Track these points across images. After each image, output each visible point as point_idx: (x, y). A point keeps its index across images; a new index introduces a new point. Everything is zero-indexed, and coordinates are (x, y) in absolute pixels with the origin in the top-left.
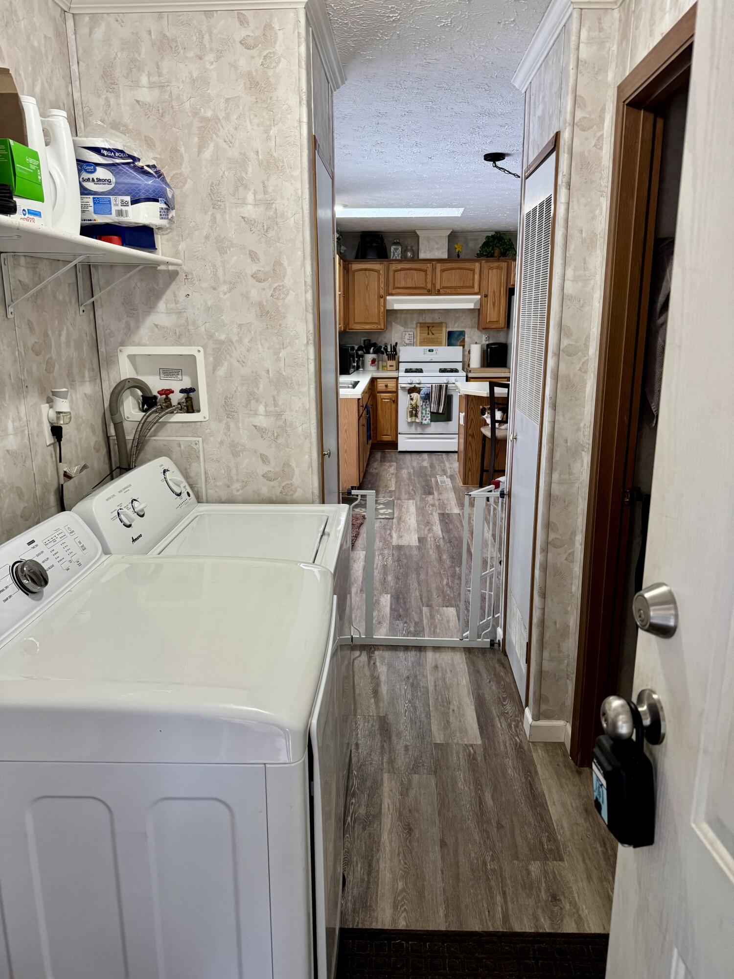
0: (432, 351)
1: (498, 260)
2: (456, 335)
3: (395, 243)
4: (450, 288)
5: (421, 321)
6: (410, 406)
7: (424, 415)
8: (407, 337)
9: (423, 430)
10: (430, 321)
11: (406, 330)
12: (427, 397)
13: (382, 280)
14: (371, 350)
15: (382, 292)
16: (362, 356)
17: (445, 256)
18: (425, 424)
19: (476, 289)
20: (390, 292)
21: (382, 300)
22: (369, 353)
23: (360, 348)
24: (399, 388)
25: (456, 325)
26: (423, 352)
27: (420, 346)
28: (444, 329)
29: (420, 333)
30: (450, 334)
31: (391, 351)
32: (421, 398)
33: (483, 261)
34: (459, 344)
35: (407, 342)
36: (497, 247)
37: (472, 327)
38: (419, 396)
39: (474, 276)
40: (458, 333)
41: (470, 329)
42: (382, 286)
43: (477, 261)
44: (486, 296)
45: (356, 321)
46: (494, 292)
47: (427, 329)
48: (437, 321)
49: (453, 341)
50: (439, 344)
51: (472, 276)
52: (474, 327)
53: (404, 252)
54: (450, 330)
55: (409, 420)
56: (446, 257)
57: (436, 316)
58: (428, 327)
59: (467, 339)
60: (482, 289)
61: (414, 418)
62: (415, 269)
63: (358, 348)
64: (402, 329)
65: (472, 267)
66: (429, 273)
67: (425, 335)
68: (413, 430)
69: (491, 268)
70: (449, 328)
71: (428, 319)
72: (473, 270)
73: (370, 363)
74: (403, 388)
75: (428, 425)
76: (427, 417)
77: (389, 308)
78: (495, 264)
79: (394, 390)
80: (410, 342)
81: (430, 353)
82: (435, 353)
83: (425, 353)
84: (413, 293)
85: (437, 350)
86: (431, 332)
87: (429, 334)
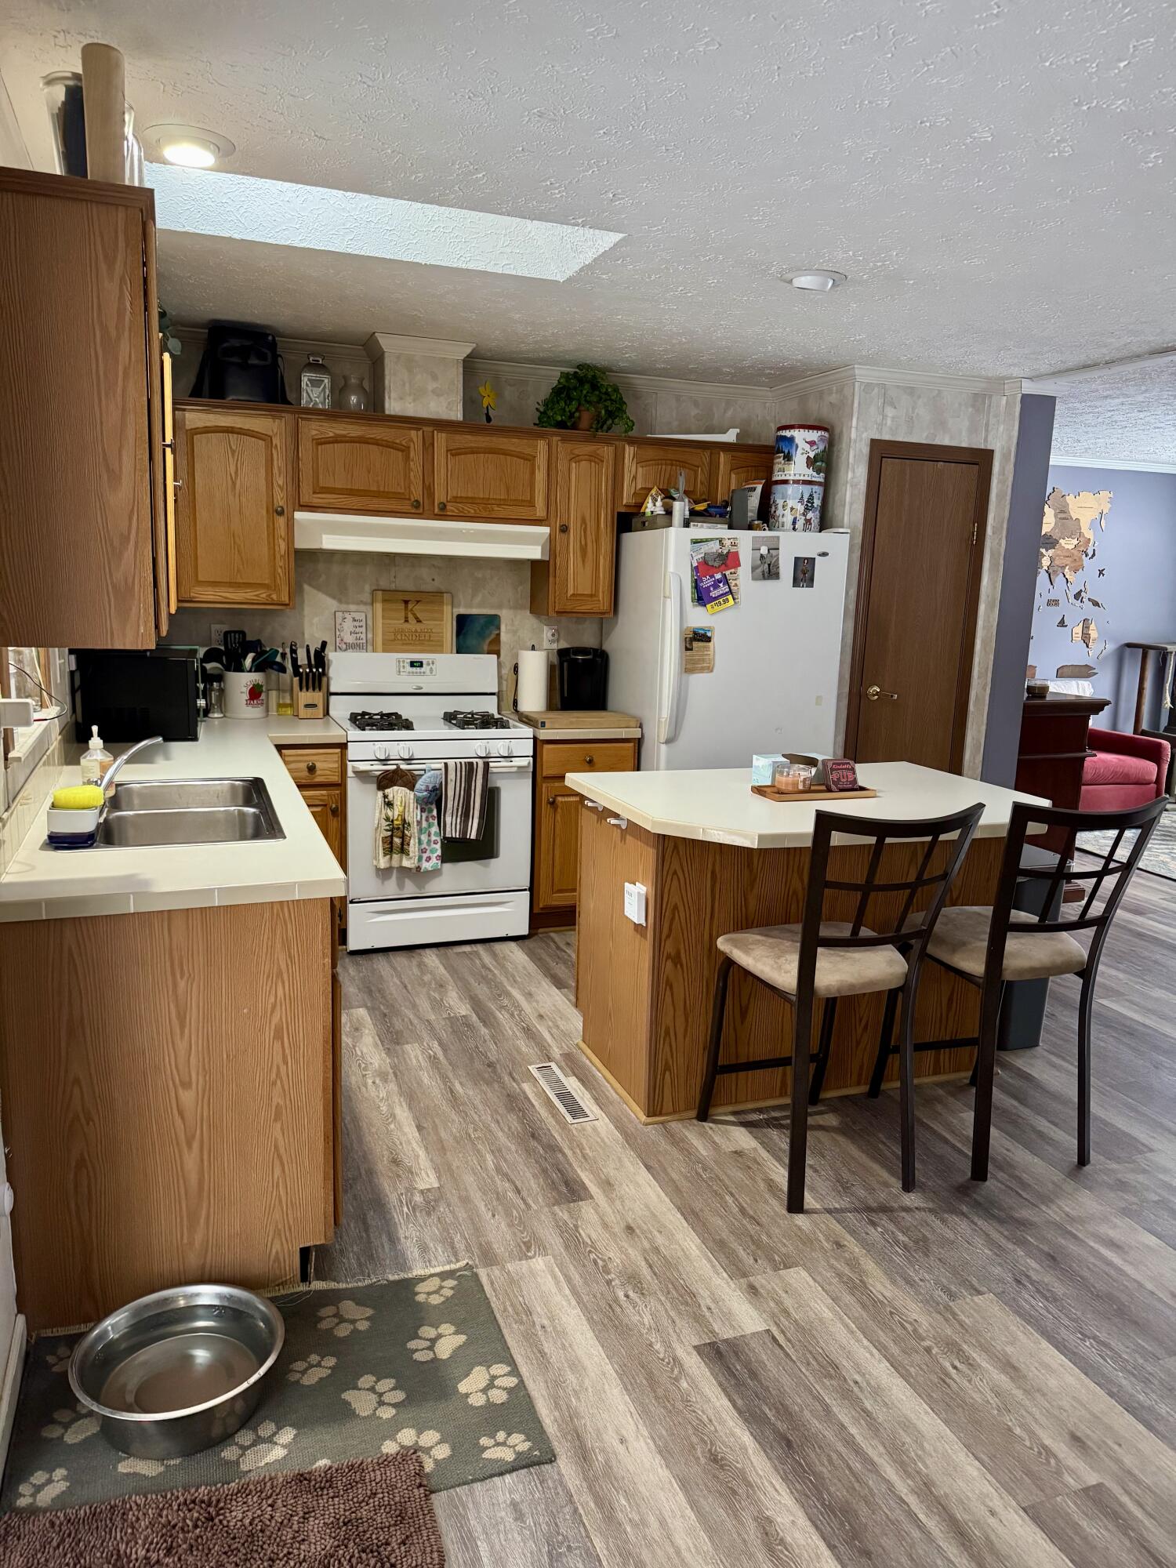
0: (421, 664)
1: (593, 439)
2: (477, 627)
3: (310, 364)
4: (472, 501)
5: (384, 584)
6: (384, 823)
7: (424, 846)
8: (348, 625)
9: (420, 887)
10: (410, 586)
11: (344, 607)
12: (435, 800)
13: (279, 462)
14: (248, 662)
15: (280, 500)
16: (220, 678)
17: (457, 414)
18: (427, 872)
19: (540, 511)
20: (305, 499)
21: (281, 521)
22: (240, 668)
23: (211, 656)
24: (350, 773)
25: (478, 599)
26: (394, 669)
27: (384, 651)
28: (447, 609)
29: (384, 617)
30: (463, 622)
31: (310, 665)
32: (418, 800)
33: (555, 439)
34: (486, 648)
35: (350, 639)
36: (589, 402)
37: (517, 607)
38: (411, 795)
39: (533, 473)
40: (482, 621)
41: (511, 612)
42: (280, 480)
43: (541, 436)
44: (564, 529)
45: (201, 578)
46: (584, 521)
47: (402, 606)
48: (429, 587)
49: (471, 641)
50: (437, 647)
51: (527, 476)
52: (522, 607)
53: (339, 391)
54: (463, 611)
55: (383, 862)
56: (460, 417)
57: (424, 572)
58: (406, 602)
59: (504, 637)
60: (553, 508)
61: (396, 857)
62: (376, 443)
63: (206, 654)
64: (331, 604)
65: (528, 451)
66: (416, 454)
67: (399, 623)
68: (391, 887)
69: (575, 458)
70: (459, 606)
71: (404, 581)
72: (530, 459)
73: (246, 696)
74: (362, 775)
75: (436, 873)
76: (433, 851)
77: (300, 544)
78: (587, 448)
79: (336, 779)
80: (358, 642)
81: (414, 669)
82: (428, 672)
83: (402, 670)
84: (371, 507)
85: (433, 663)
86: (414, 614)
87: (406, 621)
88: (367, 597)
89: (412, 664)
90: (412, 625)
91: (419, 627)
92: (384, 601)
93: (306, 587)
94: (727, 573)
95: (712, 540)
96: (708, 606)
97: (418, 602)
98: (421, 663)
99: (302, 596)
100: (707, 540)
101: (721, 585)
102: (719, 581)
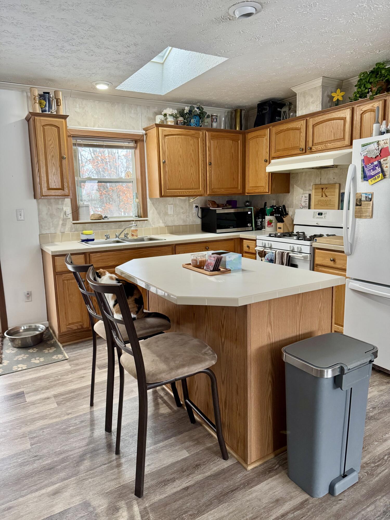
4: (321, 144)
5: (317, 182)
8: (303, 199)
15: (266, 157)
17: (320, 108)
19: (347, 142)
20: (272, 155)
26: (312, 216)
28: (337, 191)
35: (303, 204)
47: (321, 190)
48: (332, 182)
50: (332, 207)
57: (331, 176)
58: (322, 189)
64: (301, 191)
66: (303, 130)
67: (320, 197)
70: (343, 189)
71: (323, 180)
73: (267, 224)
80: (306, 205)
81: (319, 216)
82: (323, 218)
83: (315, 216)
84: (290, 154)
85: (326, 214)
86: (325, 193)
87: (322, 196)
88: (311, 188)
89: (319, 214)
90: (324, 198)
91: (326, 198)
92: (315, 189)
93: (295, 185)
94: (382, 160)
95: (373, 143)
96: (369, 180)
97: (326, 188)
98: (322, 213)
99: (293, 189)
100: (370, 144)
101: (377, 168)
102: (376, 166)
